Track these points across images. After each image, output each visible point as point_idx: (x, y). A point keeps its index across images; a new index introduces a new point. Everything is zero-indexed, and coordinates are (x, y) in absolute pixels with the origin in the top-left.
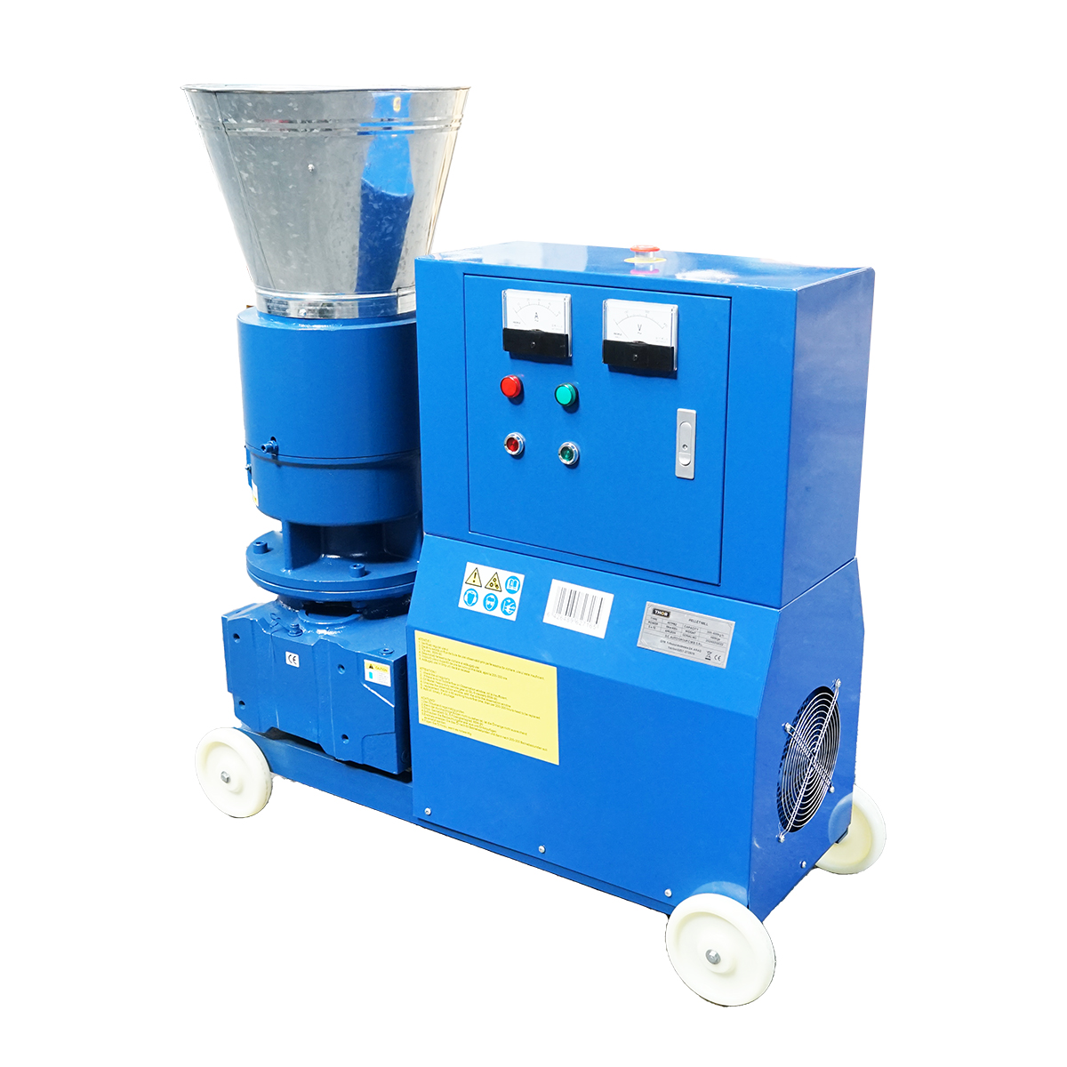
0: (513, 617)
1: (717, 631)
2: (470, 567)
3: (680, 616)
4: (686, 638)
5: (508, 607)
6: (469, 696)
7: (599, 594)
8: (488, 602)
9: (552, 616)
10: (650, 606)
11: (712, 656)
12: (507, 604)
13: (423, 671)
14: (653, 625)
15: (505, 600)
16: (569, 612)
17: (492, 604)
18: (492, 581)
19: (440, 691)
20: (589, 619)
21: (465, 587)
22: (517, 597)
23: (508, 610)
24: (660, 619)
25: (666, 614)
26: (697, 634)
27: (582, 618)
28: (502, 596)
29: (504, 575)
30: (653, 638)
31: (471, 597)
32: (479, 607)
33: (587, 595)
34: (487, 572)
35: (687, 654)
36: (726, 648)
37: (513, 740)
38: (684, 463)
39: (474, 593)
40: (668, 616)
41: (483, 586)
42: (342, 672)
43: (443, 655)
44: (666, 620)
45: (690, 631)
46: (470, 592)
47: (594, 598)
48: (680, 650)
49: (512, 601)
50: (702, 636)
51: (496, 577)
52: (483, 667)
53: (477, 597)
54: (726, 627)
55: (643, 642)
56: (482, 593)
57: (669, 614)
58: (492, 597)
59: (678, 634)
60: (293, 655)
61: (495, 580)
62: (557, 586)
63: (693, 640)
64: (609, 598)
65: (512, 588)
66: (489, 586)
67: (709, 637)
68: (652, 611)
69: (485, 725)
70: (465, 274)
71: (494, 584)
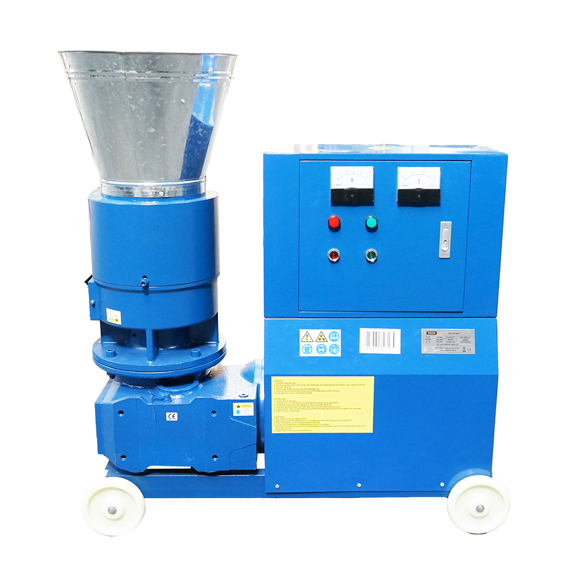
0: (339, 355)
1: (466, 336)
2: (302, 332)
3: (442, 332)
4: (449, 343)
5: (334, 349)
6: (311, 408)
7: (392, 331)
8: (320, 350)
9: (364, 349)
10: (424, 331)
11: (466, 349)
12: (333, 348)
13: (277, 400)
14: (428, 341)
15: (331, 346)
16: (375, 344)
17: (323, 350)
18: (320, 337)
19: (289, 410)
20: (389, 346)
21: (301, 344)
22: (339, 343)
23: (334, 351)
24: (431, 337)
25: (435, 333)
26: (455, 340)
27: (384, 346)
28: (328, 345)
29: (327, 332)
30: (429, 347)
31: (307, 350)
32: (314, 354)
33: (384, 333)
34: (314, 333)
35: (452, 351)
36: (473, 343)
37: (342, 426)
38: (444, 249)
39: (310, 347)
40: (436, 334)
41: (314, 341)
42: (214, 415)
43: (293, 387)
44: (435, 336)
45: (450, 339)
46: (306, 346)
47: (389, 333)
48: (448, 350)
49: (336, 345)
50: (458, 340)
51: (321, 334)
52: (321, 388)
53: (311, 348)
54: (470, 332)
55: (424, 350)
56: (314, 345)
57: (436, 332)
58: (322, 346)
59: (444, 342)
60: (172, 414)
61: (321, 336)
62: (363, 332)
63: (453, 343)
64: (398, 332)
65: (334, 338)
66: (318, 340)
67: (462, 340)
68: (426, 333)
69: (321, 423)
70: (300, 160)
71: (321, 338)
